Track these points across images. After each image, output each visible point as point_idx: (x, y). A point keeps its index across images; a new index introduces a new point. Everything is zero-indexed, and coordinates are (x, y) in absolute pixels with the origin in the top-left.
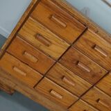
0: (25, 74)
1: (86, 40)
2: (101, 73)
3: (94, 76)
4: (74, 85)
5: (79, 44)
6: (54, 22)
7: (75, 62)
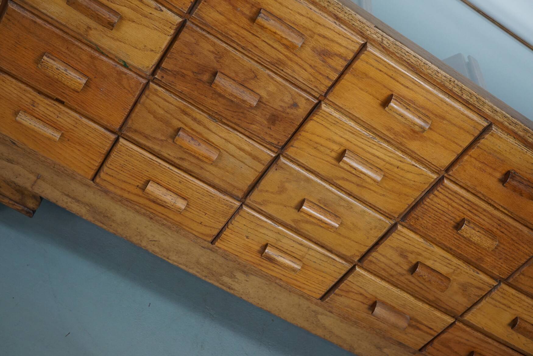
0: (57, 136)
2: (295, 105)
4: (214, 157)
7: (206, 77)
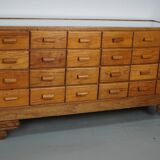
0: (16, 98)
1: (36, 40)
2: (62, 55)
3: (60, 60)
5: (34, 46)
6: (9, 43)
7: (41, 61)
